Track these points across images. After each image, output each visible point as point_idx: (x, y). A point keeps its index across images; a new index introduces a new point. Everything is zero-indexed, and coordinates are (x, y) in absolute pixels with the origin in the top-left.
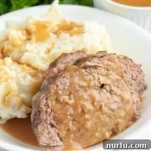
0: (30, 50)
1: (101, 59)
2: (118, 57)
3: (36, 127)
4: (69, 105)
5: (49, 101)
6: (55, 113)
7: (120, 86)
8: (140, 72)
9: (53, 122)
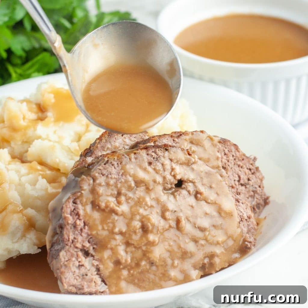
0: (44, 136)
1: (176, 139)
2: (211, 139)
3: (56, 256)
4: (117, 214)
5: (80, 206)
6: (90, 228)
7: (213, 186)
8: (255, 171)
9: (87, 245)
